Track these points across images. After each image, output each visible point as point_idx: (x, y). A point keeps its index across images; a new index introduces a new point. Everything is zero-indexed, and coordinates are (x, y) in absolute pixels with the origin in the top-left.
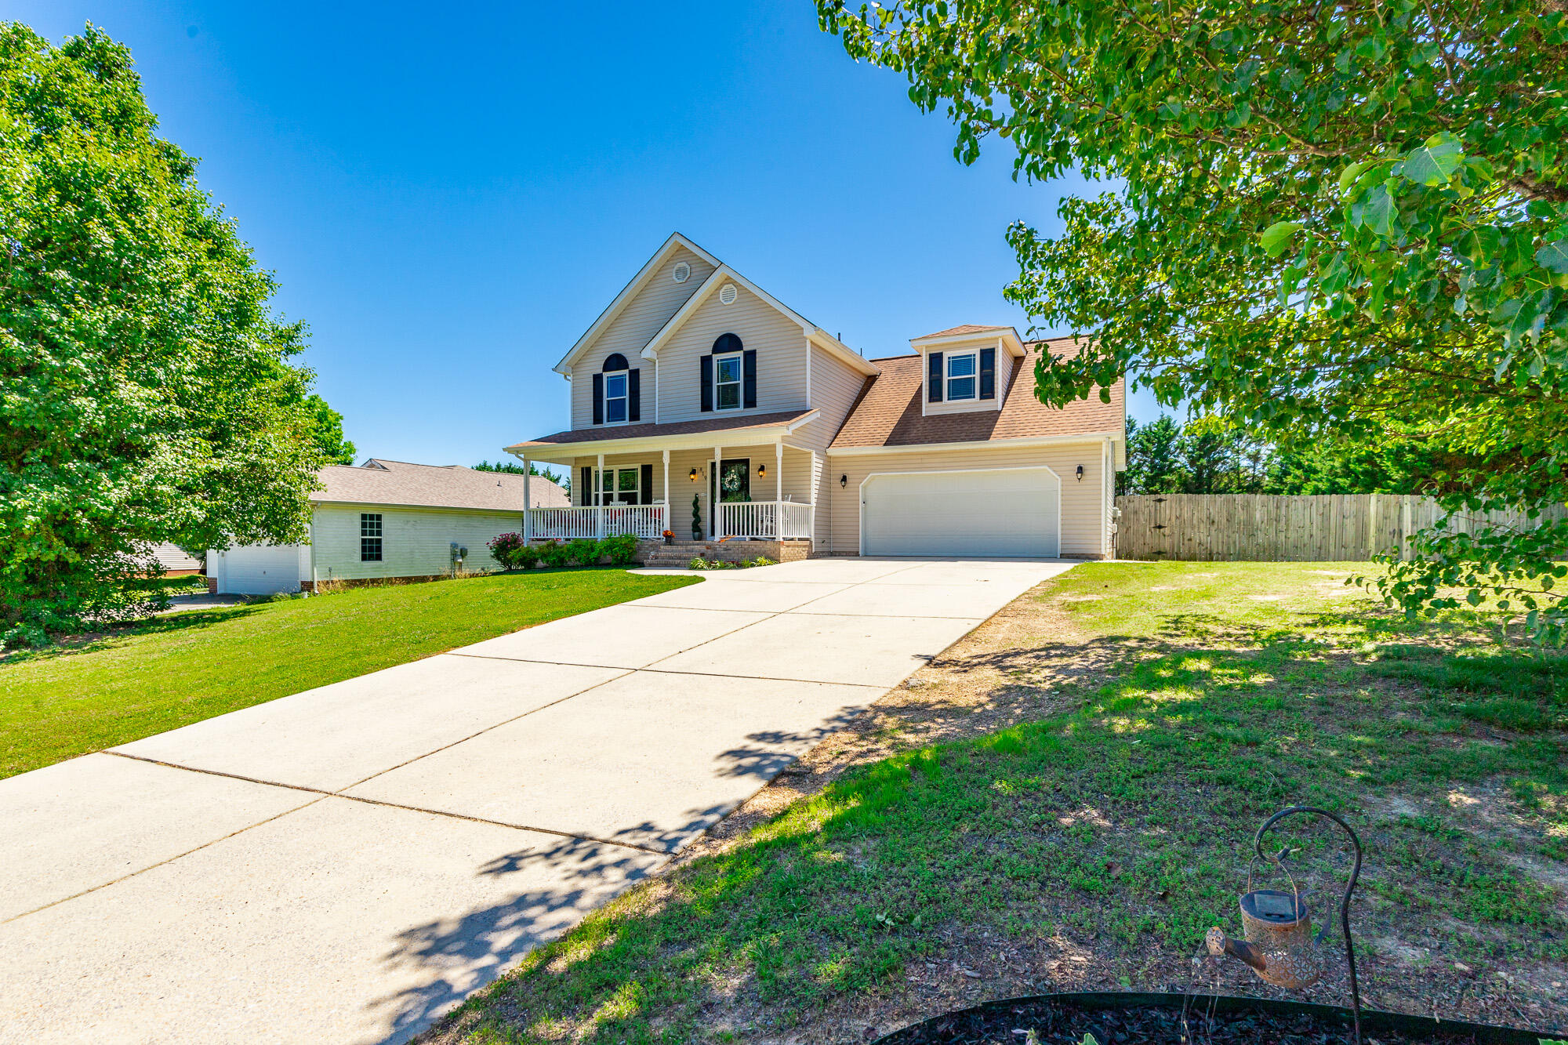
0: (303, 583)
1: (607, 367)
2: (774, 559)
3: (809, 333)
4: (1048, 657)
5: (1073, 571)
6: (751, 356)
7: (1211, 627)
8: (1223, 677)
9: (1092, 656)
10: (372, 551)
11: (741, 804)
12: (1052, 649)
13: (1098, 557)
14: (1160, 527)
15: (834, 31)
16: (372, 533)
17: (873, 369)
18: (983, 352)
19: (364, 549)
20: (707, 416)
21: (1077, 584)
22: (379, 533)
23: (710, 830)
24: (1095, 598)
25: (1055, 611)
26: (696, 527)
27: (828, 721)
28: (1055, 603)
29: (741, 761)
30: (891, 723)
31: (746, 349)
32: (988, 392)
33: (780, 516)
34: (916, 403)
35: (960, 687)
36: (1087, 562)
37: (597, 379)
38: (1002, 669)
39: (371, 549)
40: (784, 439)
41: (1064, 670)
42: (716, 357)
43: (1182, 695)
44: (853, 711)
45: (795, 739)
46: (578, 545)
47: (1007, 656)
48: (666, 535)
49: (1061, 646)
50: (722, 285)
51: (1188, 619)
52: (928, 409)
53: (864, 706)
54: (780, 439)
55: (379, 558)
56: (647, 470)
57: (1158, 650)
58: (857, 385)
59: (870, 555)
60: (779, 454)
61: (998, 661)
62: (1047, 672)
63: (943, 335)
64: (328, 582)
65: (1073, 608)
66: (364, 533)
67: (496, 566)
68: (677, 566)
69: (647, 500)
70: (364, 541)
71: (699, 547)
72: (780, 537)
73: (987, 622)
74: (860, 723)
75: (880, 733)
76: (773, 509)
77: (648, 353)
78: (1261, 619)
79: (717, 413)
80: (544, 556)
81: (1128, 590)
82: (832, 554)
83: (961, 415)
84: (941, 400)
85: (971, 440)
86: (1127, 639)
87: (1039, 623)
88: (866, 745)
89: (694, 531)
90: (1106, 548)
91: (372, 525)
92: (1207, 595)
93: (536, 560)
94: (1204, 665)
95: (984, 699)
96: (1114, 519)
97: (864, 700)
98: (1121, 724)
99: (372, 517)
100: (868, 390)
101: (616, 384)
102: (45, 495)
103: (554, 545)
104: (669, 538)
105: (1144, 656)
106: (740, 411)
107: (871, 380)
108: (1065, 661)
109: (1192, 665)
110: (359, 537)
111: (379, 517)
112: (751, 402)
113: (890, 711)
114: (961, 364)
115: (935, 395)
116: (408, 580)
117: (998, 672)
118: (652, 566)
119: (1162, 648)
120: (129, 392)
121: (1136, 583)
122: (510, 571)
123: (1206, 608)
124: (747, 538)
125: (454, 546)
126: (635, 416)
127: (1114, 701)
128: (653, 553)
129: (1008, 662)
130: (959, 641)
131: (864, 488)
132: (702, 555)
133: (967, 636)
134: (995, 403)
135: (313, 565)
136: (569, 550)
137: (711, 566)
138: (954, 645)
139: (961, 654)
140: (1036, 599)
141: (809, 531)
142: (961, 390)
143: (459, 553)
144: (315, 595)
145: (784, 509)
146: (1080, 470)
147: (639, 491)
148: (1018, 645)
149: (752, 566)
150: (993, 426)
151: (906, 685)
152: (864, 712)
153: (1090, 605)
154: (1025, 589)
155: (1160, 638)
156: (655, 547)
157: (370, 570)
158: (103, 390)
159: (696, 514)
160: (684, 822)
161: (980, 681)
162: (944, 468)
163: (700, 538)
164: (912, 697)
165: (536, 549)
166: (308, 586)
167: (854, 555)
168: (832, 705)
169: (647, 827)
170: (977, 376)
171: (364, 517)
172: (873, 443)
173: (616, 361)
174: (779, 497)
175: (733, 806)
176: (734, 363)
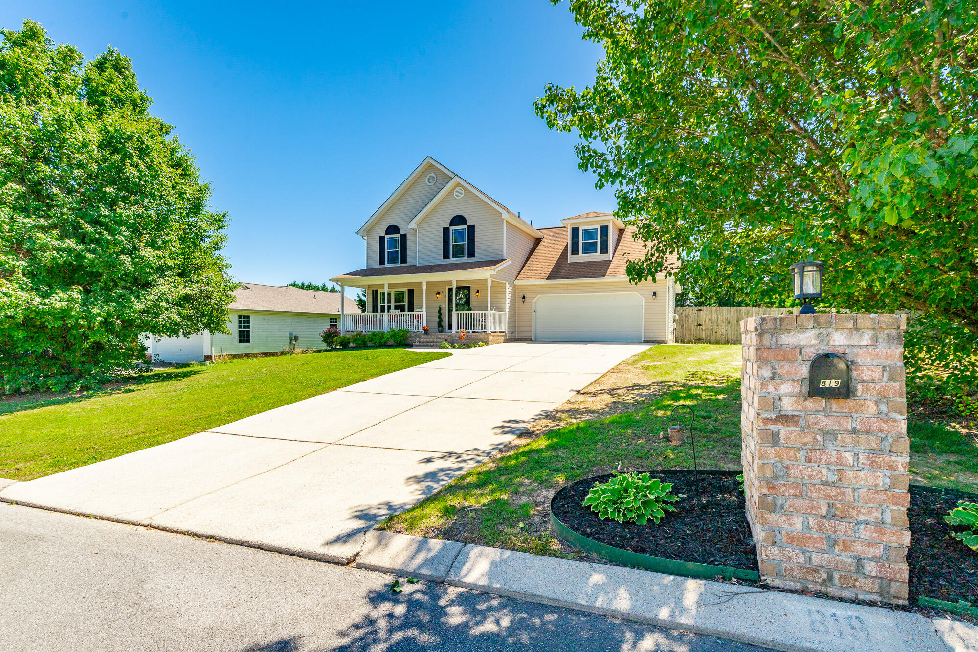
0: (205, 356)
1: (388, 232)
2: (487, 343)
3: (505, 215)
4: (633, 390)
5: (649, 350)
6: (472, 228)
7: (709, 377)
8: (705, 396)
9: (652, 389)
10: (244, 337)
11: (510, 443)
12: (635, 387)
13: (664, 342)
14: (700, 325)
15: (542, 117)
16: (244, 327)
17: (539, 234)
18: (602, 228)
19: (240, 336)
20: (446, 261)
21: (651, 357)
22: (248, 327)
23: (501, 450)
24: (658, 363)
25: (638, 370)
26: (440, 324)
27: (537, 415)
28: (638, 366)
29: (503, 429)
30: (564, 416)
31: (469, 224)
32: (604, 250)
33: (489, 319)
34: (564, 255)
35: (593, 402)
36: (657, 345)
37: (382, 239)
38: (612, 395)
39: (244, 336)
40: (492, 276)
41: (640, 395)
42: (452, 228)
43: (688, 402)
44: (546, 412)
45: (524, 422)
46: (374, 334)
47: (614, 390)
48: (424, 329)
49: (639, 385)
50: (455, 187)
51: (700, 373)
52: (571, 259)
53: (551, 410)
54: (489, 276)
55: (248, 341)
56: (411, 292)
57: (682, 386)
58: (530, 244)
59: (537, 341)
60: (489, 284)
61: (610, 392)
62: (632, 396)
63: (579, 217)
64: (220, 356)
65: (647, 368)
66: (240, 327)
67: (324, 346)
68: (432, 347)
69: (411, 309)
70: (240, 331)
71: (443, 336)
72: (489, 330)
73: (605, 375)
74: (550, 416)
75: (560, 419)
76: (485, 315)
77: (412, 225)
78: (733, 373)
79: (452, 260)
80: (355, 341)
81: (675, 360)
82: (517, 340)
83: (589, 262)
84: (578, 254)
85: (595, 277)
86: (669, 382)
87: (630, 375)
88: (555, 424)
89: (439, 327)
90: (669, 337)
91: (244, 322)
92: (712, 362)
93: (349, 343)
94: (700, 392)
95: (604, 407)
96: (674, 320)
97: (550, 408)
98: (660, 413)
99: (244, 317)
100: (537, 246)
101: (393, 242)
102: (106, 308)
103: (360, 334)
104: (426, 331)
105: (675, 389)
106: (465, 259)
107: (538, 241)
108: (641, 391)
109: (694, 392)
110: (237, 329)
111: (248, 317)
112: (472, 254)
113: (563, 412)
114: (590, 234)
115: (575, 251)
116: (266, 354)
117: (610, 396)
118: (417, 346)
119: (684, 386)
120: (148, 253)
121: (681, 356)
122: (333, 350)
123: (710, 368)
124: (471, 331)
125: (291, 334)
126: (404, 260)
127: (659, 405)
128: (418, 339)
129: (614, 392)
130: (592, 383)
131: (535, 303)
132: (446, 340)
133: (595, 381)
134: (608, 256)
135: (212, 345)
136: (369, 338)
137: (452, 346)
138: (589, 385)
139: (592, 389)
140: (629, 364)
141: (504, 327)
142: (590, 248)
143: (294, 338)
144: (213, 363)
145: (492, 315)
146: (655, 294)
147: (406, 304)
148: (619, 385)
149: (475, 347)
150: (607, 269)
151: (569, 402)
152: (551, 412)
153: (655, 367)
154: (624, 359)
155: (684, 381)
156: (418, 336)
157: (243, 348)
158: (133, 251)
159: (440, 317)
160: (491, 447)
161: (602, 400)
162: (580, 292)
163: (442, 331)
164: (572, 406)
165: (348, 336)
166: (208, 358)
167: (529, 340)
168: (537, 410)
169: (476, 449)
170: (598, 240)
171: (240, 317)
172: (540, 278)
173: (393, 229)
174: (489, 308)
175: (507, 443)
176: (462, 232)
